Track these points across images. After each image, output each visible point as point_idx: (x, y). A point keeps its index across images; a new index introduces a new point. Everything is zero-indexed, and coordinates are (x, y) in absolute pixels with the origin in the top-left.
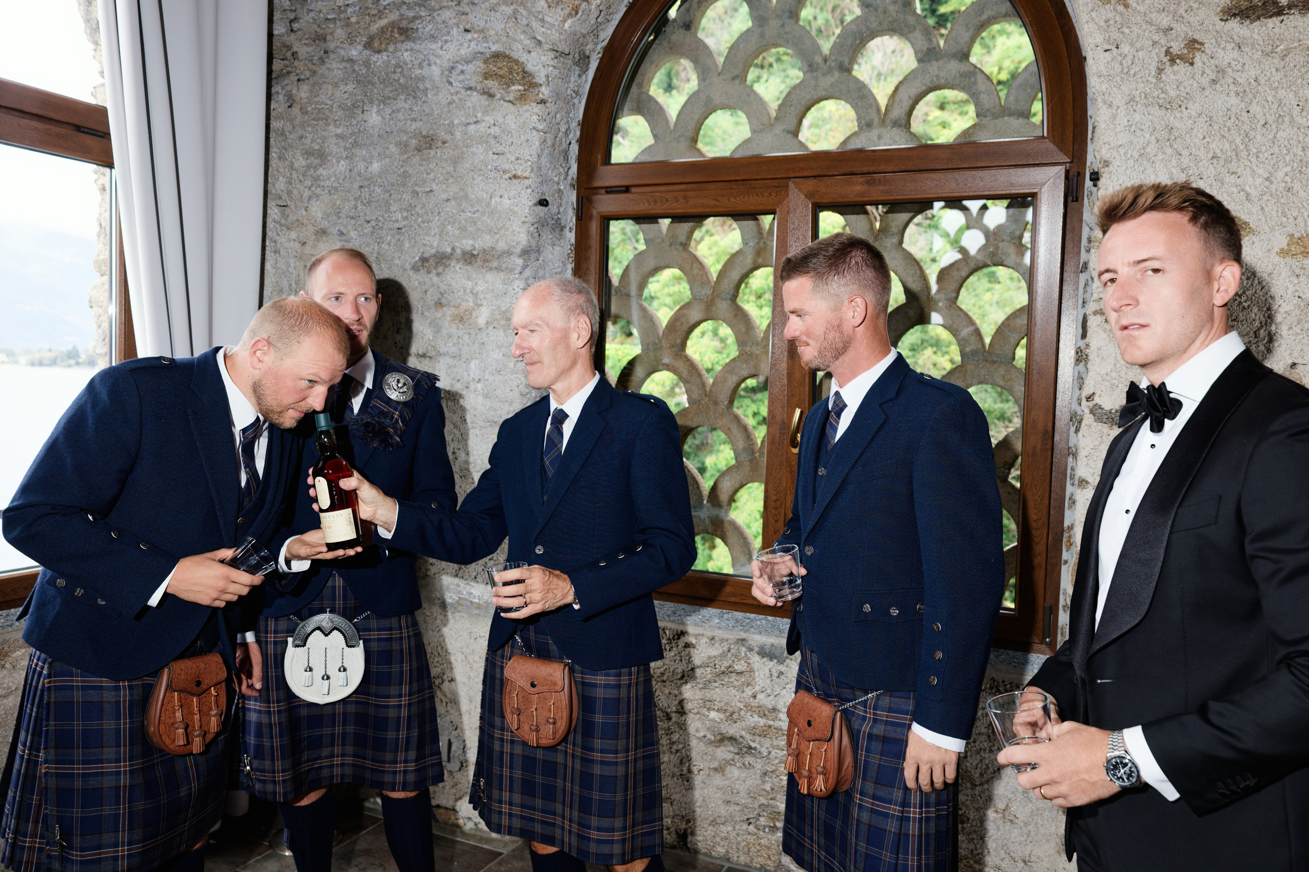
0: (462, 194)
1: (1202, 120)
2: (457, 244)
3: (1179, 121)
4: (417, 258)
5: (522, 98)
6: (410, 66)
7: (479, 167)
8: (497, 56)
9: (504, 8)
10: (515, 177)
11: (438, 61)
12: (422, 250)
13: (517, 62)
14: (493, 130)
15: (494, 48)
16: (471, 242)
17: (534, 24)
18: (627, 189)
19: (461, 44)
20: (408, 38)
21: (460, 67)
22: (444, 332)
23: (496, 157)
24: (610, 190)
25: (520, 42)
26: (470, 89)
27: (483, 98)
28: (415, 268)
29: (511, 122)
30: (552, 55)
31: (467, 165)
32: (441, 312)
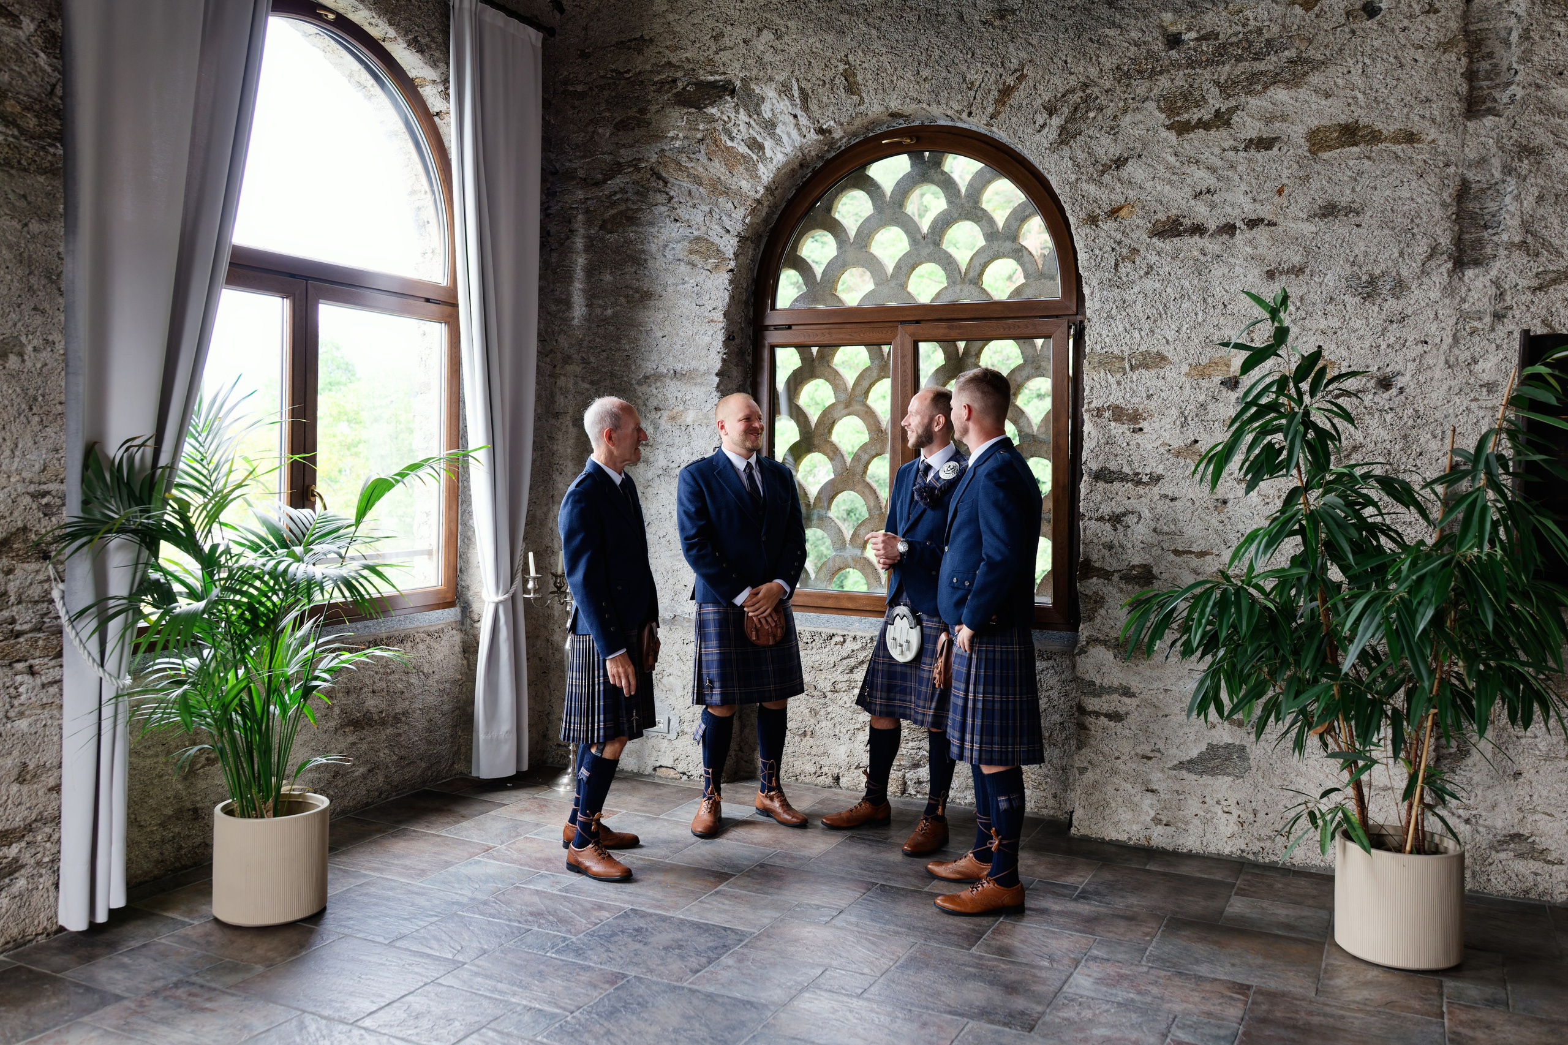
0: (674, 332)
1: (1141, 295)
2: (671, 367)
3: (1129, 296)
4: (642, 376)
5: (716, 268)
6: (635, 243)
7: (686, 314)
8: (698, 239)
9: (703, 206)
10: (713, 321)
11: (656, 240)
12: (646, 371)
13: (713, 244)
14: (696, 289)
15: (696, 233)
16: (680, 365)
17: (724, 218)
18: (789, 327)
19: (673, 230)
20: (633, 224)
21: (671, 245)
22: (662, 428)
23: (699, 307)
24: (777, 328)
25: (716, 230)
26: (679, 260)
27: (689, 267)
28: (640, 383)
29: (709, 284)
30: (737, 239)
31: (678, 312)
32: (659, 414)
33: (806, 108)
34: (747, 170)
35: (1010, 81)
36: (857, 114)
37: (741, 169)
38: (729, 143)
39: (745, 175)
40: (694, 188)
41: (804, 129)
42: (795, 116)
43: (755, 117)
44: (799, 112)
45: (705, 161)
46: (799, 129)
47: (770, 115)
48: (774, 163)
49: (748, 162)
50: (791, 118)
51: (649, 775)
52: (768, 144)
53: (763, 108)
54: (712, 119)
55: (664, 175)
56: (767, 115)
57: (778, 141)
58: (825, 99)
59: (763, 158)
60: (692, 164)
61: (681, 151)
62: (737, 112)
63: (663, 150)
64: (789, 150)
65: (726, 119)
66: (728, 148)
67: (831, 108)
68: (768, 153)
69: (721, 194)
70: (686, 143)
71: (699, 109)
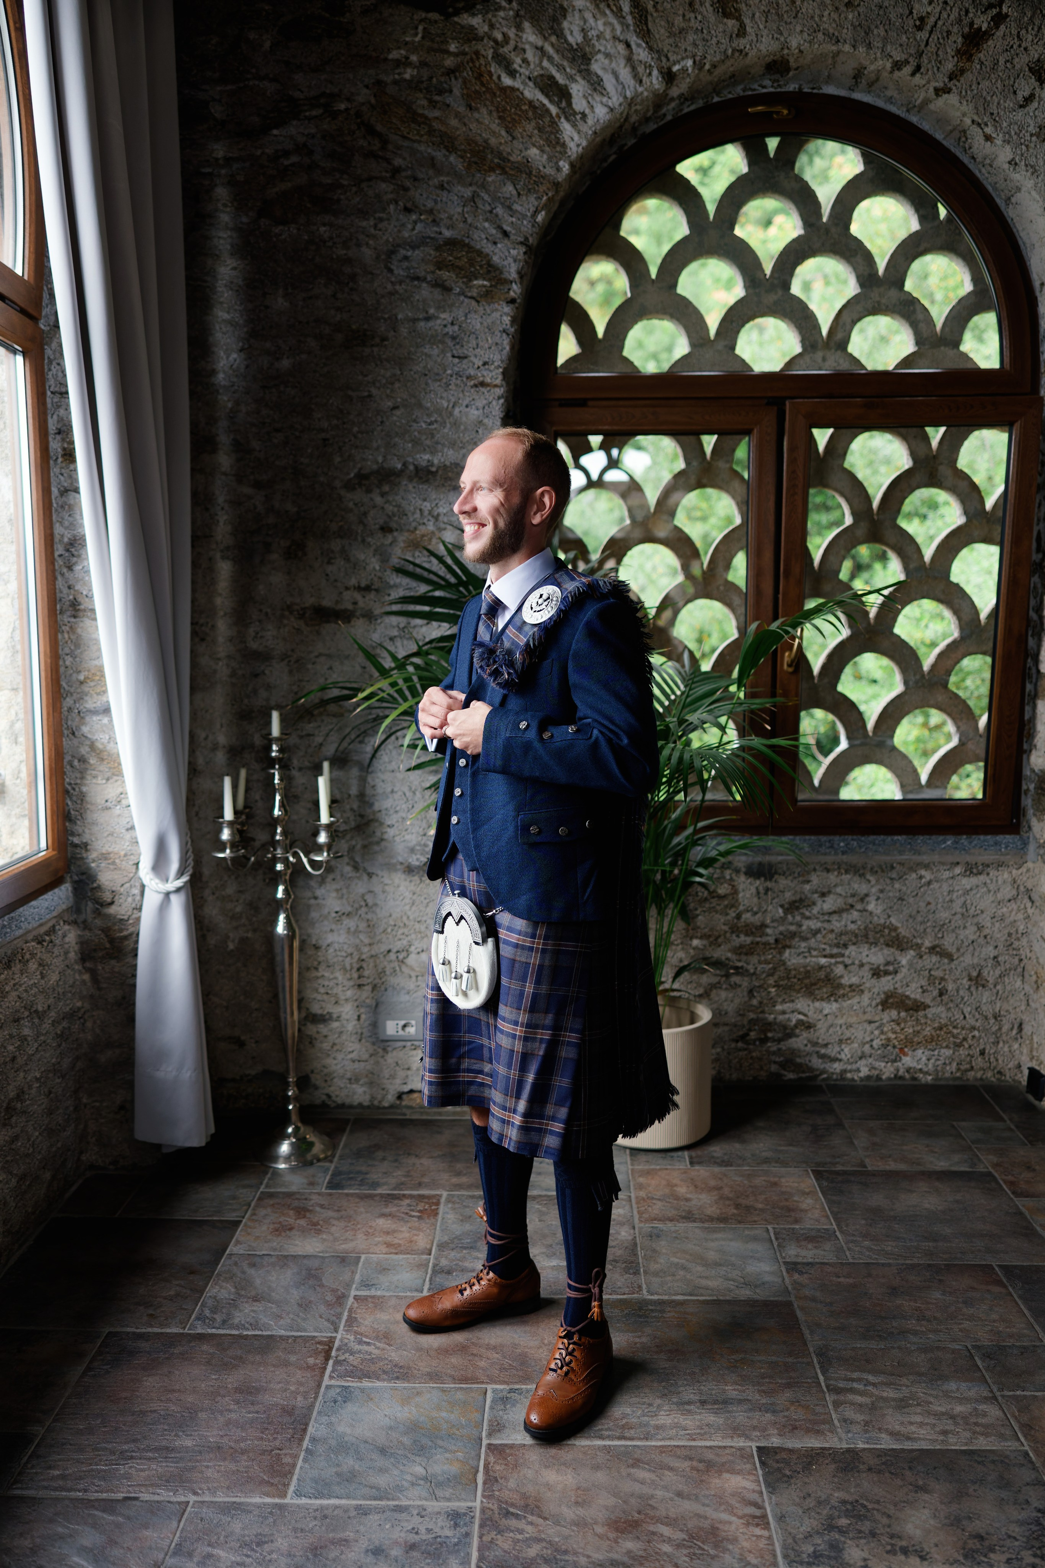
0: (413, 401)
2: (410, 460)
4: (352, 475)
5: (487, 296)
6: (330, 244)
7: (436, 371)
8: (452, 243)
9: (459, 188)
10: (483, 384)
11: (371, 242)
12: (359, 466)
13: (480, 253)
14: (450, 330)
15: (447, 233)
16: (427, 457)
17: (499, 210)
19: (403, 225)
20: (326, 210)
21: (403, 252)
22: (394, 561)
23: (456, 360)
25: (484, 229)
26: (418, 278)
27: (437, 292)
28: (349, 486)
29: (475, 322)
30: (523, 249)
31: (419, 368)
32: (389, 539)
33: (645, 34)
34: (540, 130)
35: (983, 22)
36: (734, 50)
37: (530, 127)
38: (507, 81)
39: (536, 138)
40: (439, 155)
41: (641, 69)
42: (628, 45)
43: (553, 39)
44: (633, 40)
45: (462, 109)
46: (634, 68)
47: (580, 39)
48: (590, 121)
49: (541, 117)
50: (621, 47)
51: (392, 1107)
52: (578, 89)
53: (565, 24)
54: (470, 35)
55: (379, 128)
56: (574, 38)
57: (596, 85)
58: (678, 21)
59: (569, 113)
60: (437, 113)
61: (415, 85)
62: (519, 28)
63: (379, 83)
64: (615, 100)
65: (500, 37)
66: (505, 90)
67: (691, 37)
68: (579, 104)
69: (492, 169)
70: (425, 72)
71: (448, 16)
